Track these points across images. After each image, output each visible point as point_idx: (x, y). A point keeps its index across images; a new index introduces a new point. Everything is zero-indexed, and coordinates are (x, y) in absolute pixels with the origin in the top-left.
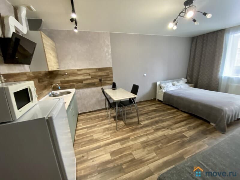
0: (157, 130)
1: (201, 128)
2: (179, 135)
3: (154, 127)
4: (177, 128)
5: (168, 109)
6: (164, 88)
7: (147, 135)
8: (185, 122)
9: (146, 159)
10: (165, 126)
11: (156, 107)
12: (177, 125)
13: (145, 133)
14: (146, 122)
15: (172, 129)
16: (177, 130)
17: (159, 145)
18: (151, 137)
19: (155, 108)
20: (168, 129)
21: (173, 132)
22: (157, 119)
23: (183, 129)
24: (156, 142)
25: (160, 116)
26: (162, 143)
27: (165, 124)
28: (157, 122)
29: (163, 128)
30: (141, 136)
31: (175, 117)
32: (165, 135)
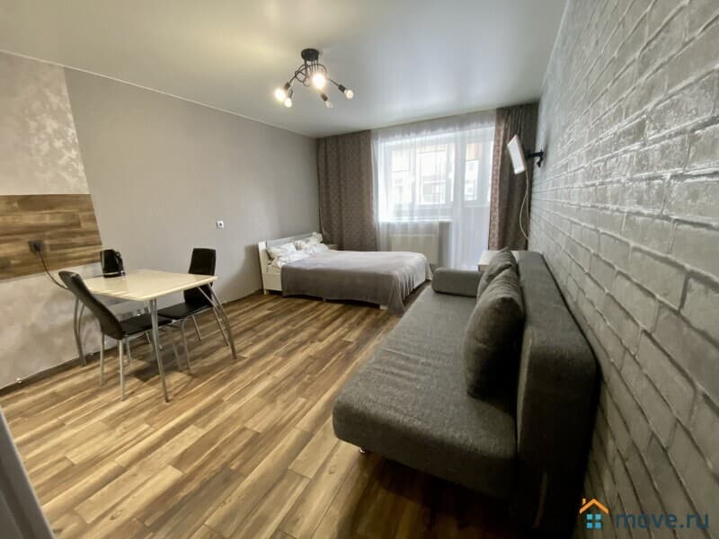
0: (289, 354)
1: (368, 320)
2: (338, 344)
3: (281, 350)
4: (329, 334)
5: (300, 306)
6: (279, 257)
7: (268, 374)
8: (340, 320)
9: (286, 418)
10: (305, 338)
11: (269, 309)
12: (328, 329)
13: (263, 372)
14: (256, 348)
15: (321, 340)
16: (331, 338)
17: (306, 379)
18: (279, 374)
19: (268, 312)
20: (312, 342)
21: (325, 343)
22: (281, 332)
23: (341, 331)
24: (296, 377)
25: (285, 324)
26: (310, 373)
27: (304, 335)
28: (283, 339)
29: (303, 343)
30: (253, 384)
31: (319, 316)
32: (310, 357)
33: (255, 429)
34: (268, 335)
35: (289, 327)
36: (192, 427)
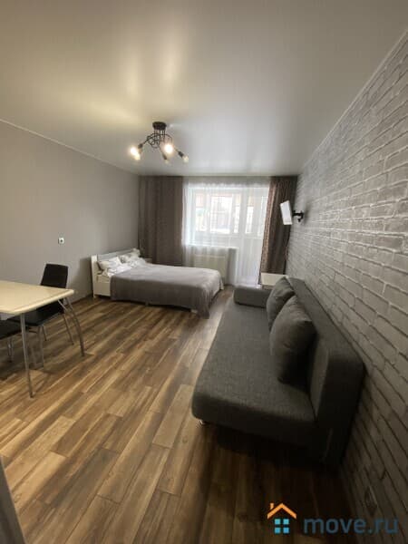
0: (129, 350)
2: (165, 341)
3: (121, 347)
5: (126, 309)
10: (138, 337)
13: (111, 366)
14: (100, 346)
15: (152, 338)
16: (159, 336)
17: (147, 371)
18: (125, 367)
19: (101, 314)
20: (145, 340)
21: (156, 340)
22: (117, 332)
23: (165, 331)
24: (140, 369)
25: (118, 325)
26: (150, 366)
27: (136, 334)
28: (120, 338)
29: (137, 342)
30: (105, 377)
31: (146, 317)
32: (146, 352)
33: (117, 414)
34: (106, 335)
35: (122, 328)
36: (61, 417)
